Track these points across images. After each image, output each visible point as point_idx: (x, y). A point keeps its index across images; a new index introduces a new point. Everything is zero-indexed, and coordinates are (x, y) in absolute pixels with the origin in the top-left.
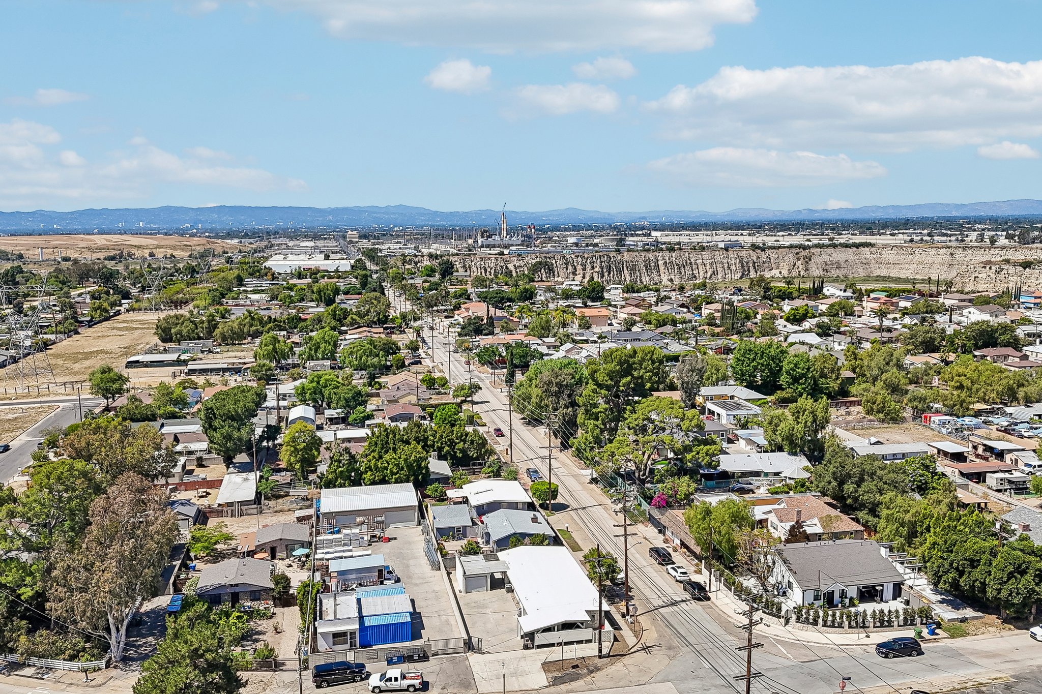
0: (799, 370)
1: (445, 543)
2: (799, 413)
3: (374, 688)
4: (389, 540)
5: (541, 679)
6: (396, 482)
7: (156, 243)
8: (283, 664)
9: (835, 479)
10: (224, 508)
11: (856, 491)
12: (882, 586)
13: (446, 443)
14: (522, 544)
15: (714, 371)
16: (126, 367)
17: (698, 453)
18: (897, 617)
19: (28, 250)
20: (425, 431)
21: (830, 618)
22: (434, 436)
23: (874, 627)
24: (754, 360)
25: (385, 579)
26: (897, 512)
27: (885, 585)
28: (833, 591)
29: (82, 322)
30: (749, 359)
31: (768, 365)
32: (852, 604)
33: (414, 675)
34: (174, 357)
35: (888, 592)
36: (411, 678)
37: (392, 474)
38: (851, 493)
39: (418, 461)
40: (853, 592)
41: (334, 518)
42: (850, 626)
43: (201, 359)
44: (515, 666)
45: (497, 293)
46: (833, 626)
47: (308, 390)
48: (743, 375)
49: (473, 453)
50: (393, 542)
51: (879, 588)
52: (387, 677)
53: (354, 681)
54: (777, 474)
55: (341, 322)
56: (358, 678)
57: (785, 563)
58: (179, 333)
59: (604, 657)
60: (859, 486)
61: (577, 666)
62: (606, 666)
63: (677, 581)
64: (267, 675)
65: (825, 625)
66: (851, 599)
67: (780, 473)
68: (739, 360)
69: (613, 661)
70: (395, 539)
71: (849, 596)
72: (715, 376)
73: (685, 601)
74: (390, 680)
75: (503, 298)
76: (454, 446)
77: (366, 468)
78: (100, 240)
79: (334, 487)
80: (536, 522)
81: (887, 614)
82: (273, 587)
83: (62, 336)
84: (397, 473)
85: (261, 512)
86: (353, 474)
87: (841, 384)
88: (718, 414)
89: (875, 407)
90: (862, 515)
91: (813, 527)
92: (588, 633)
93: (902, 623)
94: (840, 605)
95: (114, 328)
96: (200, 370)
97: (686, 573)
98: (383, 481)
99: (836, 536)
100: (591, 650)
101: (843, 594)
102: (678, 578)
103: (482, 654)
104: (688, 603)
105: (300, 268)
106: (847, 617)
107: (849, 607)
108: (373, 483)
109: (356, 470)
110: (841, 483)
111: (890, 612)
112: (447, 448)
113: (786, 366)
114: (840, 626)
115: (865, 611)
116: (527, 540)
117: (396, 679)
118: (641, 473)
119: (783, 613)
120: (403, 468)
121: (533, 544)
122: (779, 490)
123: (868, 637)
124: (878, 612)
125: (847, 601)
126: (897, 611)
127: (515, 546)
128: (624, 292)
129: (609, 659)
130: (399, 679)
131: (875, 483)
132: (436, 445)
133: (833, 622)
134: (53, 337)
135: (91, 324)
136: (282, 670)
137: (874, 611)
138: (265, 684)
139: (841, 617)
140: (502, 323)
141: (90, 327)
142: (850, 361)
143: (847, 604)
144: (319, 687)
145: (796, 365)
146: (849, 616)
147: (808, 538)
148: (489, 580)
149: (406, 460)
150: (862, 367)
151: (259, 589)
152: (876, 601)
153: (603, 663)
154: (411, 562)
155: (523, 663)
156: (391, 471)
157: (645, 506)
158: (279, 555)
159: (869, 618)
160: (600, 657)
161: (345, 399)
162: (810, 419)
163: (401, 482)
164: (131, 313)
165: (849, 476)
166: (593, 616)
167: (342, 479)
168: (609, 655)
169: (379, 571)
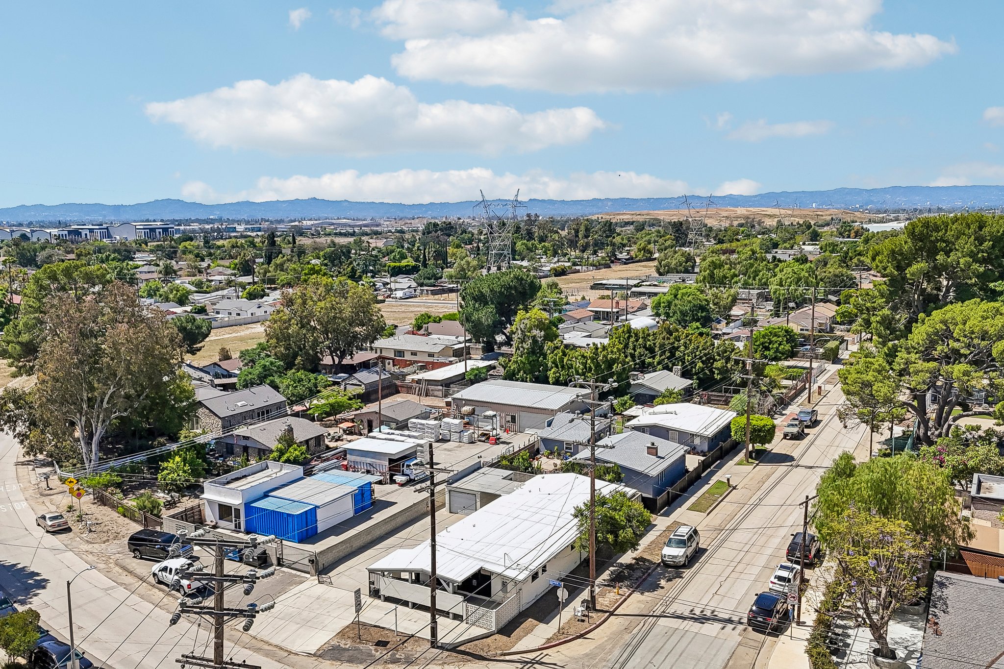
1: (543, 458)
4: (500, 443)
5: (317, 642)
10: (414, 385)
13: (701, 358)
16: (591, 288)
34: (634, 282)
47: (664, 303)
50: (500, 446)
58: (668, 265)
59: (443, 648)
61: (385, 644)
69: (451, 659)
70: (509, 444)
74: (165, 569)
76: (712, 364)
79: (517, 380)
80: (655, 454)
85: (446, 396)
86: (541, 369)
96: (650, 293)
97: (784, 579)
102: (771, 586)
103: (321, 582)
104: (729, 626)
108: (557, 382)
112: (700, 364)
117: (170, 571)
129: (450, 654)
135: (628, 261)
141: (625, 264)
148: (478, 502)
151: (263, 447)
160: (434, 644)
161: (681, 312)
166: (504, 584)
167: (525, 373)
168: (454, 649)
169: (391, 461)
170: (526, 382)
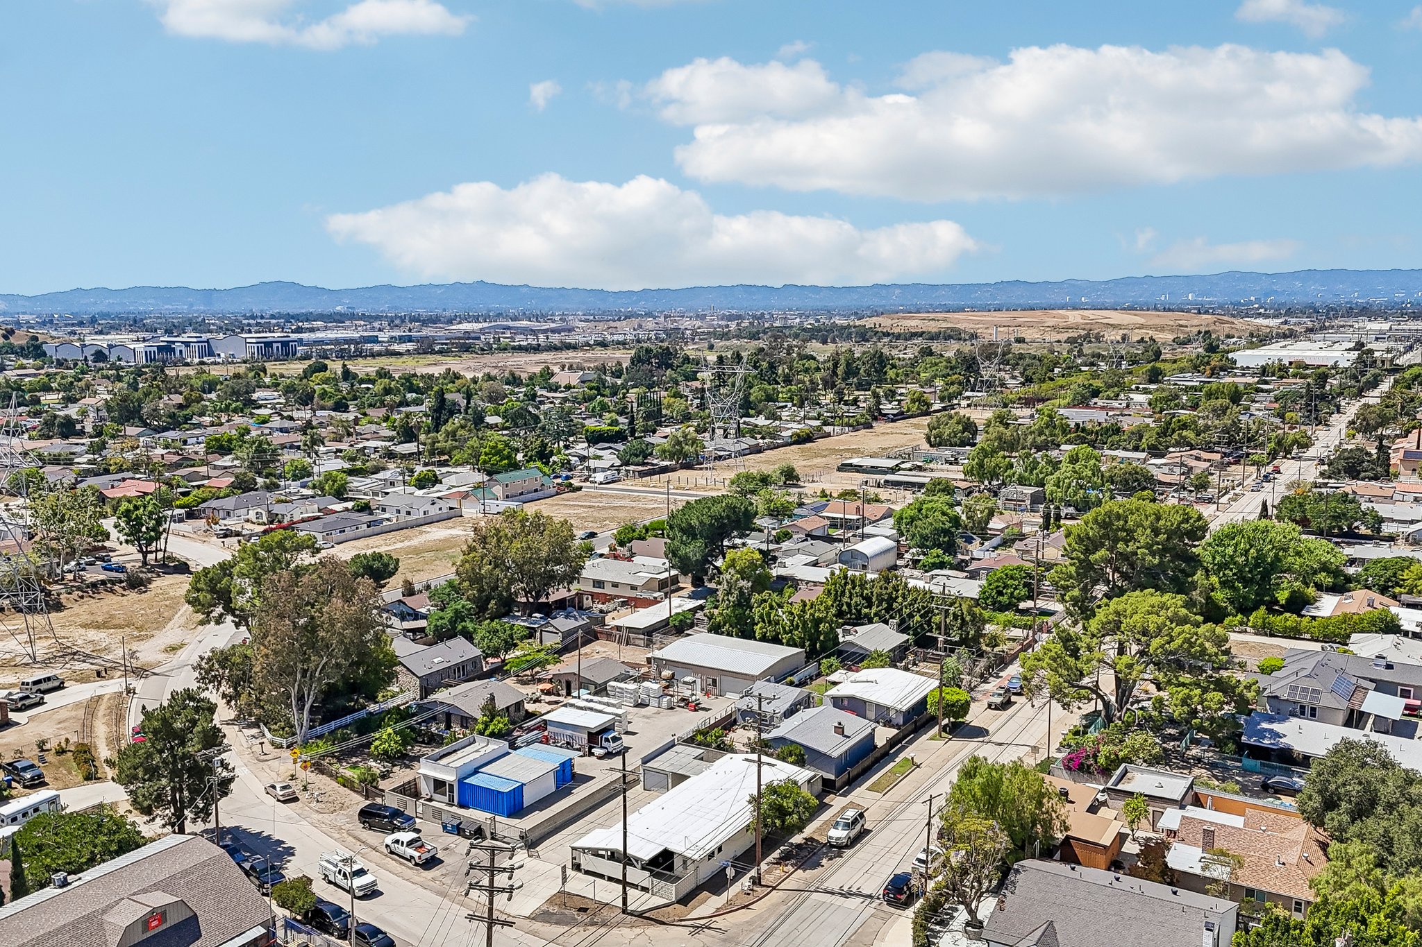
3: (387, 846)
4: (697, 710)
5: (531, 906)
6: (788, 644)
10: (614, 632)
16: (839, 469)
20: (896, 589)
25: (601, 747)
34: (894, 463)
37: (785, 632)
43: (932, 470)
44: (535, 882)
50: (699, 713)
59: (631, 914)
61: (584, 909)
64: (356, 799)
69: (636, 924)
70: (708, 710)
73: (865, 896)
78: (1074, 317)
79: (722, 633)
80: (842, 733)
82: (479, 717)
83: (844, 429)
84: (791, 632)
85: (647, 646)
96: (908, 483)
98: (775, 639)
103: (530, 856)
104: (868, 900)
105: (1280, 360)
108: (764, 639)
120: (797, 627)
129: (634, 919)
130: (404, 844)
132: (905, 610)
134: (830, 429)
135: (897, 418)
138: (341, 807)
148: (670, 781)
149: (800, 617)
151: (467, 717)
155: (545, 883)
156: (784, 629)
160: (624, 912)
166: (685, 862)
167: (731, 626)
168: (641, 915)
169: (589, 734)
170: (732, 636)
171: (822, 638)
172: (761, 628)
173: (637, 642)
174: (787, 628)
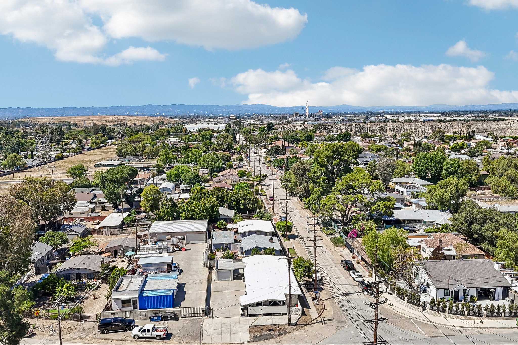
0: (453, 168)
1: (217, 252)
2: (448, 186)
3: (135, 335)
4: (186, 250)
5: (246, 337)
6: (199, 219)
7: (138, 118)
8: (89, 317)
9: (466, 222)
10: (101, 230)
11: (480, 229)
12: (495, 289)
13: (234, 200)
14: (259, 254)
15: (402, 169)
16: (95, 167)
17: (379, 206)
18: (504, 310)
19: (79, 122)
21: (454, 308)
22: (227, 196)
23: (487, 316)
24: (426, 163)
25: (172, 271)
26: (508, 242)
27: (497, 289)
28: (459, 290)
29: (85, 148)
30: (423, 162)
31: (435, 166)
32: (472, 300)
33: (162, 329)
34: (119, 162)
35: (499, 293)
36: (160, 331)
37: (197, 214)
38: (477, 230)
39: (213, 207)
40: (473, 292)
41: (156, 236)
42: (469, 315)
44: (232, 327)
45: (292, 137)
46: (456, 314)
47: (174, 174)
48: (419, 172)
49: (250, 206)
50: (188, 251)
51: (492, 290)
52: (143, 329)
53: (125, 331)
54: (432, 222)
55: (208, 148)
56: (128, 329)
57: (426, 270)
58: (126, 152)
59: (292, 325)
60: (482, 226)
61: (272, 330)
62: (292, 331)
63: (355, 280)
64: (75, 323)
65: (450, 313)
66: (472, 297)
67: (434, 221)
68: (418, 163)
69: (298, 328)
70: (190, 249)
71: (470, 294)
72: (402, 172)
73: (357, 293)
74: (144, 331)
75: (295, 139)
76: (239, 202)
77: (182, 210)
79: (164, 220)
80: (272, 242)
81: (497, 307)
82: (101, 271)
83: (73, 154)
84: (200, 213)
85: (122, 233)
86: (175, 214)
87: (479, 177)
88: (402, 192)
89: (499, 189)
90: (484, 245)
91: (450, 251)
92: (284, 309)
93: (508, 314)
94: (463, 300)
95: (99, 152)
97: (361, 276)
98: (192, 218)
99: (465, 257)
100: (284, 320)
101: (466, 293)
102: (356, 279)
103: (213, 318)
104: (359, 294)
105: (200, 128)
106: (467, 308)
107: (470, 302)
108: (186, 219)
109: (177, 211)
110: (471, 224)
111: (498, 306)
112: (234, 203)
113: (445, 166)
114: (462, 314)
115: (480, 305)
116: (263, 251)
117: (149, 331)
118: (345, 219)
119: (421, 303)
120: (203, 211)
121: (266, 254)
122: (431, 230)
123: (482, 322)
124: (490, 306)
125: (468, 298)
126: (504, 306)
127: (255, 254)
128: (362, 138)
129: (296, 326)
130: (151, 331)
131: (494, 224)
132: (229, 200)
133: (457, 310)
134: (68, 154)
135: (90, 149)
136: (86, 321)
137: (487, 305)
138: (71, 329)
139: (463, 308)
140: (291, 149)
141: (89, 151)
142: (486, 166)
143: (469, 300)
144: (102, 333)
145: (451, 166)
146: (468, 308)
147: (445, 257)
148: (232, 273)
149: (204, 206)
150: (493, 169)
151: (94, 272)
152: (490, 299)
153: (291, 329)
154: (194, 262)
155: (237, 326)
156: (196, 212)
157: (344, 237)
158: (119, 255)
159: (483, 309)
160: (290, 325)
161: (190, 179)
162: (454, 189)
163: (202, 219)
164: (112, 146)
165: (476, 219)
167: (168, 216)
168: (296, 324)
169: (168, 265)
170: (169, 220)
171: (215, 213)
172: (184, 214)
173: (116, 232)
174: (198, 212)
